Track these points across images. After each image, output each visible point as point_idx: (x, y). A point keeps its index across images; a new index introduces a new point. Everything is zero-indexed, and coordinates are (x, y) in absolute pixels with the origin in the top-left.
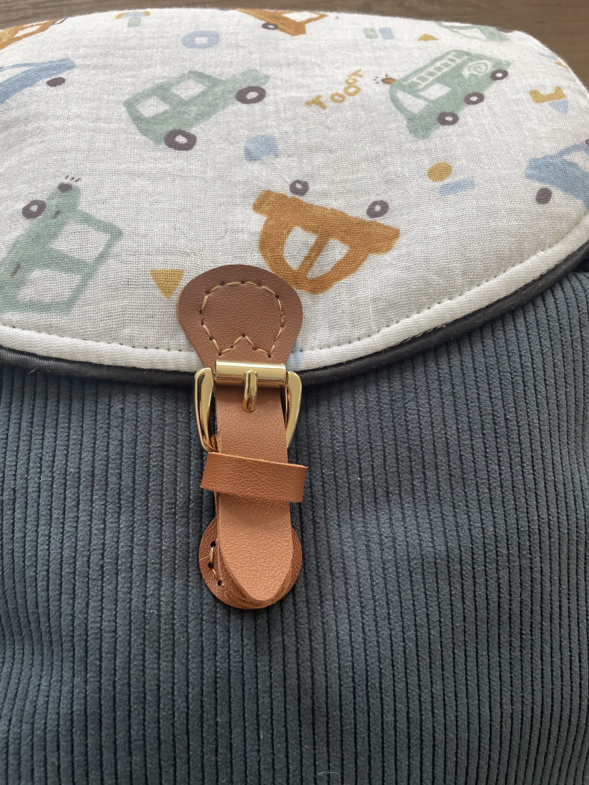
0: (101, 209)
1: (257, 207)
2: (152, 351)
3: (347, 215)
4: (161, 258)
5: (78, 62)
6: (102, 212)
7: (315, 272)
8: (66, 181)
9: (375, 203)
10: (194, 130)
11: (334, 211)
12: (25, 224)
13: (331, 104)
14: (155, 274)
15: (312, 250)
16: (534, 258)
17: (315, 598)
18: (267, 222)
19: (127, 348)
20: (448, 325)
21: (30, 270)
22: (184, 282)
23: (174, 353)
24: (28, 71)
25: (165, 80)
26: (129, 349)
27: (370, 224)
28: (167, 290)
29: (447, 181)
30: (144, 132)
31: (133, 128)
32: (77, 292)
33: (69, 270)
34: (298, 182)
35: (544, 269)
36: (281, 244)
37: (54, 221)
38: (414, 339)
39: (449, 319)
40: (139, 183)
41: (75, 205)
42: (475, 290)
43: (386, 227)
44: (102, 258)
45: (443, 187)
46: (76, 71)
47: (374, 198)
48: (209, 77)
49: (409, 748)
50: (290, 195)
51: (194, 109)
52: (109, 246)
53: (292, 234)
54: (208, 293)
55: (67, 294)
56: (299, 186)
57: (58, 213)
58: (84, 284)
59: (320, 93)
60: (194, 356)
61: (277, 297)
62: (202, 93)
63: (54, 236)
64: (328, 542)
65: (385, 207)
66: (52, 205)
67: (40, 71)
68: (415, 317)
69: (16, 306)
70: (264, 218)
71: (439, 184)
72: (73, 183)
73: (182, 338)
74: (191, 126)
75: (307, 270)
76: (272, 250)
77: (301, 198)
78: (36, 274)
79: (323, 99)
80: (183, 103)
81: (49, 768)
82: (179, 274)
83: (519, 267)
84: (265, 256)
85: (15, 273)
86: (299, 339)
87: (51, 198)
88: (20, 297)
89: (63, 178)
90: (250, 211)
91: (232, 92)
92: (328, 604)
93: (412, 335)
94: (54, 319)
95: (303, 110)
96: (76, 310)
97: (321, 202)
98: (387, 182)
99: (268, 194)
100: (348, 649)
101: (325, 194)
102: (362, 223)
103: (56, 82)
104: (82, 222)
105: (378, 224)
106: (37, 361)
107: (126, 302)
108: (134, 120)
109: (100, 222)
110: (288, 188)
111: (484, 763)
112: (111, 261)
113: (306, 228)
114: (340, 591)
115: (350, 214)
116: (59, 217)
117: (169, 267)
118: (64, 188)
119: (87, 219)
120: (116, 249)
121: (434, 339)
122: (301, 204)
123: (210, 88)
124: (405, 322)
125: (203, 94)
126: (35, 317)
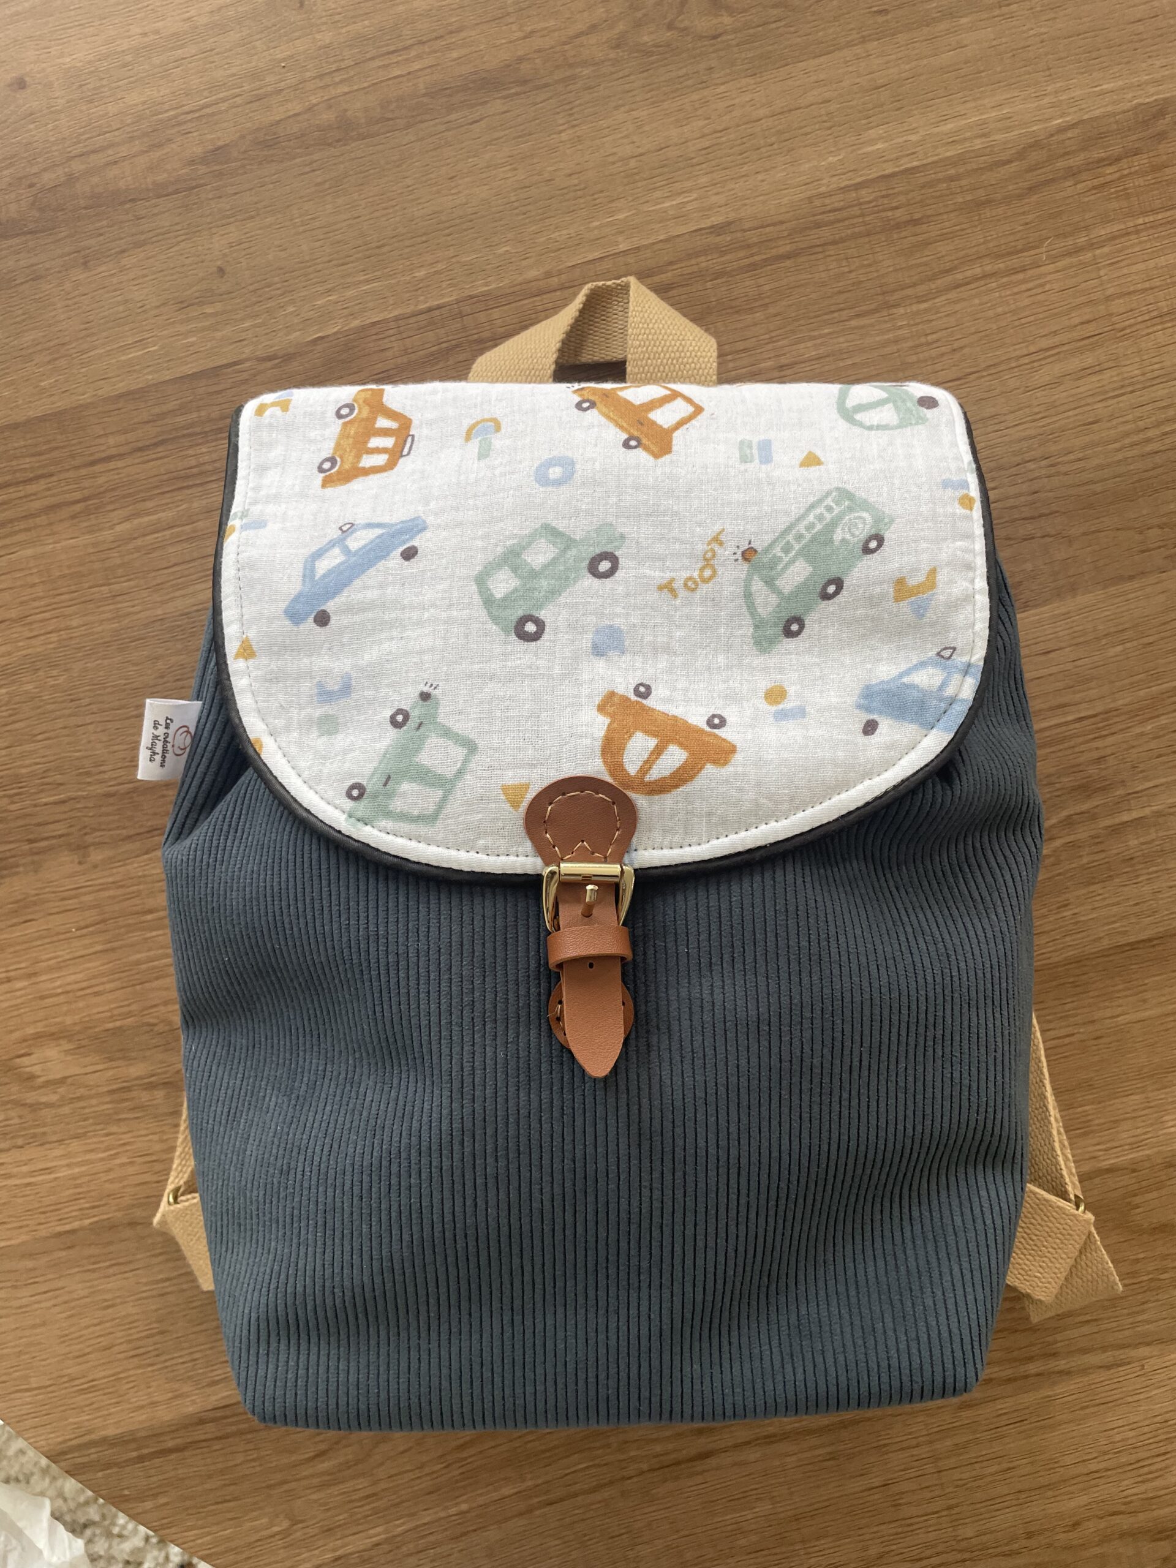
0: (459, 721)
1: (601, 708)
2: (503, 858)
3: (685, 722)
4: (510, 773)
5: (430, 520)
6: (458, 724)
7: (654, 775)
8: (426, 689)
9: (714, 716)
10: (542, 615)
11: (675, 718)
12: (392, 733)
13: (682, 593)
14: (505, 789)
15: (652, 753)
16: (860, 787)
17: (643, 1049)
18: (610, 724)
19: (482, 857)
20: (772, 844)
21: (399, 783)
22: (531, 795)
23: (522, 859)
24: (382, 534)
25: (515, 541)
26: (485, 857)
27: (710, 734)
28: (515, 805)
29: (781, 707)
30: (494, 619)
31: (484, 616)
32: (440, 807)
33: (433, 785)
34: (642, 684)
35: (869, 797)
36: (621, 749)
37: (418, 733)
38: (739, 854)
39: (772, 839)
40: (492, 687)
41: (434, 717)
42: (800, 815)
43: (724, 740)
44: (460, 773)
45: (777, 712)
46: (428, 534)
47: (713, 711)
48: (562, 535)
49: (718, 1168)
50: (633, 698)
51: (545, 584)
52: (466, 762)
53: (634, 739)
54: (550, 804)
55: (431, 809)
56: (642, 689)
57: (420, 725)
58: (444, 800)
59: (673, 574)
60: (539, 861)
61: (614, 803)
62: (553, 559)
63: (418, 750)
64: (657, 1003)
65: (723, 722)
66: (415, 714)
67: (393, 535)
68: (743, 834)
69: (389, 814)
70: (607, 721)
71: (773, 709)
72: (430, 690)
73: (528, 845)
74: (541, 607)
75: (645, 774)
76: (613, 756)
77: (644, 701)
78: (405, 786)
79: (675, 585)
80: (535, 574)
81: (433, 1170)
82: (526, 787)
83: (844, 796)
84: (605, 762)
85: (385, 784)
86: (634, 840)
87: (413, 707)
88: (391, 807)
89: (422, 685)
90: (595, 712)
91: (584, 559)
92: (654, 1054)
93: (737, 850)
94: (423, 829)
95: (653, 597)
96: (439, 823)
97: (662, 707)
98: (726, 697)
99: (612, 694)
100: (670, 1089)
101: (667, 700)
102: (700, 731)
103: (409, 554)
104: (441, 736)
105: (716, 736)
106: (411, 865)
107: (480, 816)
108: (485, 603)
109: (457, 735)
110: (632, 691)
111: (783, 1185)
112: (468, 776)
113: (647, 732)
114: (664, 1045)
115: (690, 721)
116: (422, 729)
117: (517, 782)
118: (425, 697)
119: (447, 733)
120: (472, 765)
121: (757, 855)
122: (643, 707)
123: (564, 551)
124: (733, 837)
125: (555, 561)
126: (405, 827)
